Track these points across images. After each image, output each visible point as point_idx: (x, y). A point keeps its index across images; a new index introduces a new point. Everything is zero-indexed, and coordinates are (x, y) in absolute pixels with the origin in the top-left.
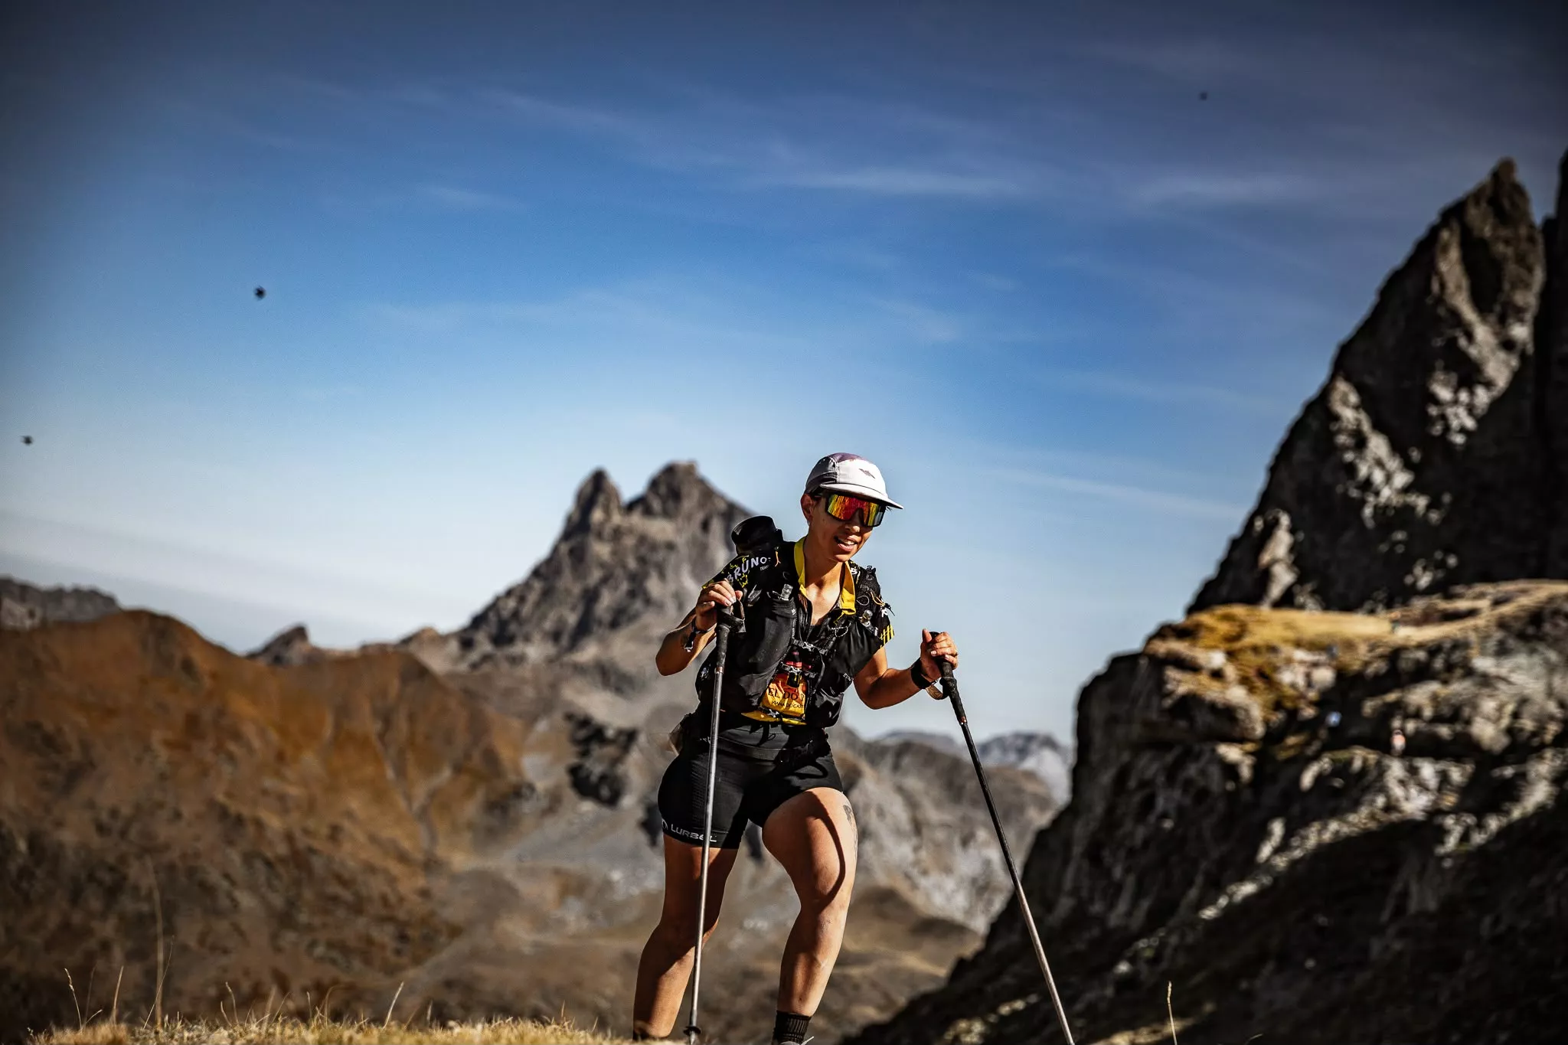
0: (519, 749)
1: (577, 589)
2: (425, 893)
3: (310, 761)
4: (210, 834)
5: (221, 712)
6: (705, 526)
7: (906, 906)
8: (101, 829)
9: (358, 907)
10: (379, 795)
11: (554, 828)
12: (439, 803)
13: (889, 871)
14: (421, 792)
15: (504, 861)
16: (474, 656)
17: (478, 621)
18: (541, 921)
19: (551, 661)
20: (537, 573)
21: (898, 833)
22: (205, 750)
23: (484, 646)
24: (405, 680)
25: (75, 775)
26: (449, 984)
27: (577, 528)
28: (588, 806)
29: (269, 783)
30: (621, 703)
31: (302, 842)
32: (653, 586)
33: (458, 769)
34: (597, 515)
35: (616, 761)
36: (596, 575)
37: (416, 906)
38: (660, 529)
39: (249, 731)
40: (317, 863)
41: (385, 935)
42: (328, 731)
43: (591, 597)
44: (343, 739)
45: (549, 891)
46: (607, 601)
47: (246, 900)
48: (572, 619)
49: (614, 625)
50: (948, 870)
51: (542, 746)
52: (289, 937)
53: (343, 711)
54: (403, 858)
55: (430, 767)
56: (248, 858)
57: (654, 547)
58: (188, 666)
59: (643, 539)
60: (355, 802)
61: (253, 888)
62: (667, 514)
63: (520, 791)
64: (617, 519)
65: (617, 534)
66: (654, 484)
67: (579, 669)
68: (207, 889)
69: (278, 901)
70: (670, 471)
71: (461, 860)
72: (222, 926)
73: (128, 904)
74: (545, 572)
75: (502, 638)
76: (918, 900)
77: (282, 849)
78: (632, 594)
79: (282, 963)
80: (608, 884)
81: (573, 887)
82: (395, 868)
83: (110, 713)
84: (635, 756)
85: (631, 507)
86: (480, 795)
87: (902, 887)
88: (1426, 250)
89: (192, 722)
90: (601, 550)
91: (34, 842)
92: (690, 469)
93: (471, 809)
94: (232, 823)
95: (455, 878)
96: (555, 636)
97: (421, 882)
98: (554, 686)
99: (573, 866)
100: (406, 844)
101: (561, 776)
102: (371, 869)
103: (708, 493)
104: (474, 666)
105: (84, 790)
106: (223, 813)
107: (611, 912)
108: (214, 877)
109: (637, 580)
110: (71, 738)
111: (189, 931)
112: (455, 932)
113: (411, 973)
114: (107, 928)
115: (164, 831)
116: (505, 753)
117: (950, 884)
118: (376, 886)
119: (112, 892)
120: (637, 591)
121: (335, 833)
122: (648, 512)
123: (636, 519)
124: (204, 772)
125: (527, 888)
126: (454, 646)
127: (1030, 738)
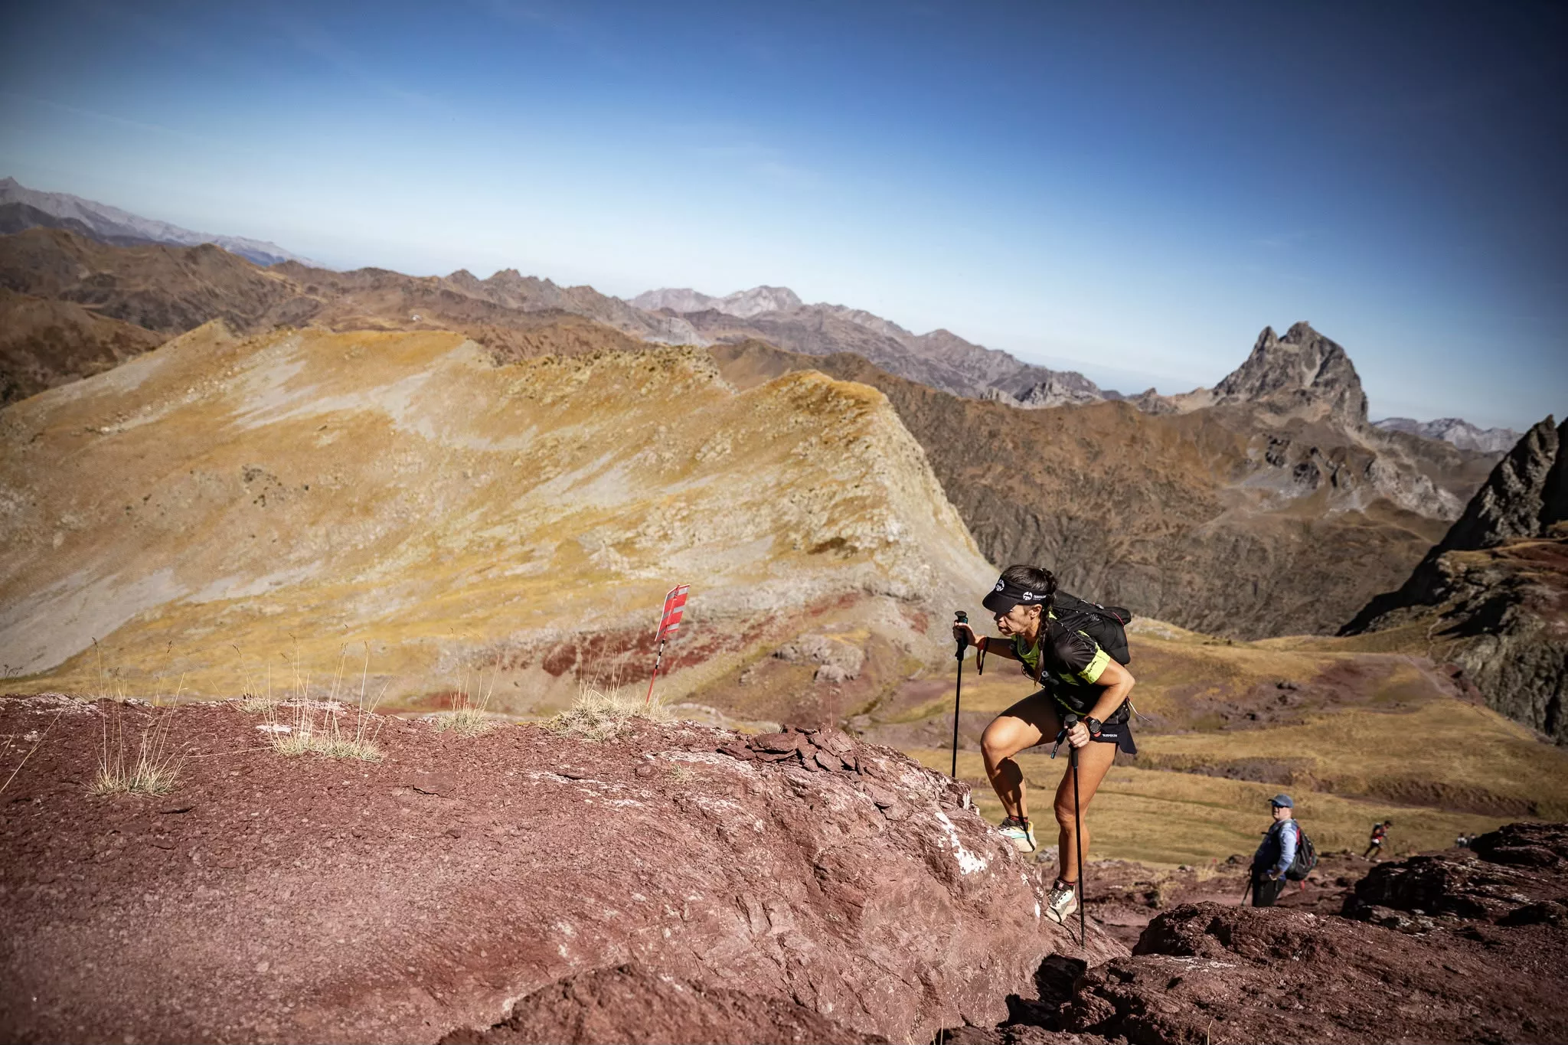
0: (1246, 446)
1: (1260, 374)
2: (1213, 496)
3: (1173, 451)
4: (1141, 474)
5: (1143, 434)
6: (1312, 346)
7: (1392, 505)
8: (1106, 473)
9: (1191, 500)
10: (1197, 462)
11: (1259, 474)
12: (1218, 466)
13: (1386, 492)
14: (1211, 462)
15: (1241, 486)
16: (1219, 398)
17: (1221, 385)
18: (1253, 505)
19: (1249, 400)
20: (1243, 367)
21: (1390, 478)
22: (1137, 447)
23: (1223, 395)
24: (1205, 422)
25: (1097, 455)
26: (1223, 527)
27: (1260, 349)
28: (1271, 467)
29: (1159, 458)
30: (1277, 418)
31: (1172, 479)
32: (1290, 371)
33: (1224, 453)
34: (1267, 344)
35: (1282, 451)
36: (1267, 367)
37: (1209, 501)
38: (1293, 348)
39: (1152, 440)
40: (1176, 485)
41: (1200, 510)
42: (1178, 440)
43: (1265, 376)
44: (1184, 443)
45: (1257, 496)
46: (1271, 376)
47: (1153, 497)
48: (1258, 384)
49: (1275, 386)
50: (1410, 491)
51: (1254, 445)
52: (1167, 510)
53: (1183, 434)
54: (1205, 484)
55: (1214, 452)
56: (1154, 484)
57: (1290, 355)
58: (1131, 419)
59: (1285, 352)
60: (1188, 465)
61: (1155, 493)
62: (1295, 342)
63: (1246, 462)
64: (1275, 345)
65: (1276, 351)
66: (1291, 330)
67: (1260, 405)
68: (1141, 493)
69: (1164, 498)
70: (1297, 325)
71: (1226, 486)
72: (1146, 505)
73: (1116, 497)
74: (1247, 367)
75: (1230, 391)
76: (1397, 503)
77: (1165, 481)
78: (1282, 374)
79: (1166, 518)
80: (1278, 495)
81: (1266, 495)
82: (1203, 488)
83: (1107, 435)
84: (1289, 450)
85: (1281, 339)
86: (1232, 463)
87: (1391, 498)
88: (1528, 435)
89: (1133, 439)
90: (1269, 357)
91: (1085, 476)
92: (1305, 325)
93: (1229, 468)
94: (1148, 472)
95: (1224, 491)
96: (1251, 390)
97: (1212, 492)
98: (1251, 411)
99: (1266, 488)
100: (1206, 480)
101: (1262, 455)
102: (1195, 488)
103: (1313, 333)
104: (1219, 403)
105: (1100, 460)
106: (1145, 468)
107: (1279, 504)
108: (1143, 489)
109: (1284, 368)
110: (1095, 443)
111: (1135, 507)
112: (1224, 509)
113: (1209, 523)
114: (1109, 505)
115: (1126, 475)
116: (1240, 448)
117: (1410, 496)
118: (1197, 494)
119: (1110, 493)
120: (1284, 373)
121: (1182, 476)
122: (1288, 342)
123: (1283, 345)
124: (1138, 454)
125: (1248, 495)
126: (1211, 395)
127: (1452, 420)
